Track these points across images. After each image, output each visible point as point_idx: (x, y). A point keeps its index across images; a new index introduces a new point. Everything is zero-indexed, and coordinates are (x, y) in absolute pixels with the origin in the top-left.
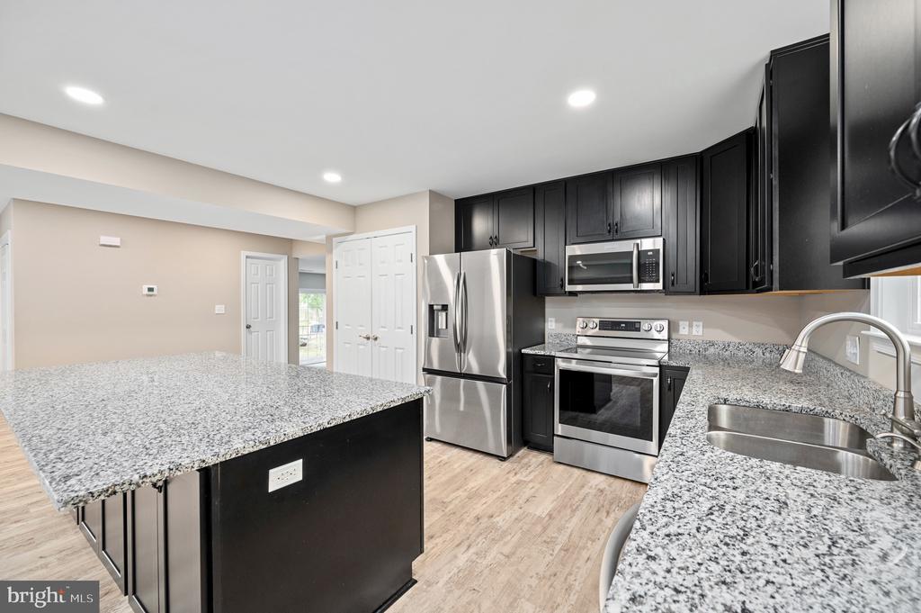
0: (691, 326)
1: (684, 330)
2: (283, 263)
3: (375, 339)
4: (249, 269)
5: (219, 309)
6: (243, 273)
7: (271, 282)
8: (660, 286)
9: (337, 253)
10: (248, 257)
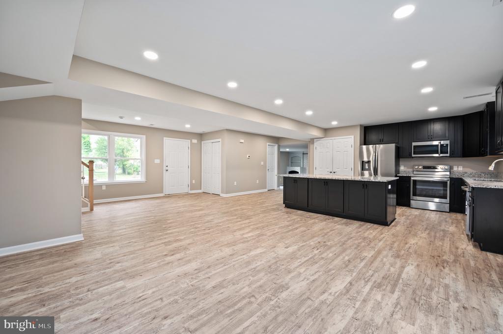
0: (458, 167)
1: (455, 169)
2: (276, 147)
3: (334, 173)
4: (268, 149)
5: (262, 163)
6: (267, 150)
7: (273, 154)
8: (448, 155)
9: (317, 144)
10: (269, 145)
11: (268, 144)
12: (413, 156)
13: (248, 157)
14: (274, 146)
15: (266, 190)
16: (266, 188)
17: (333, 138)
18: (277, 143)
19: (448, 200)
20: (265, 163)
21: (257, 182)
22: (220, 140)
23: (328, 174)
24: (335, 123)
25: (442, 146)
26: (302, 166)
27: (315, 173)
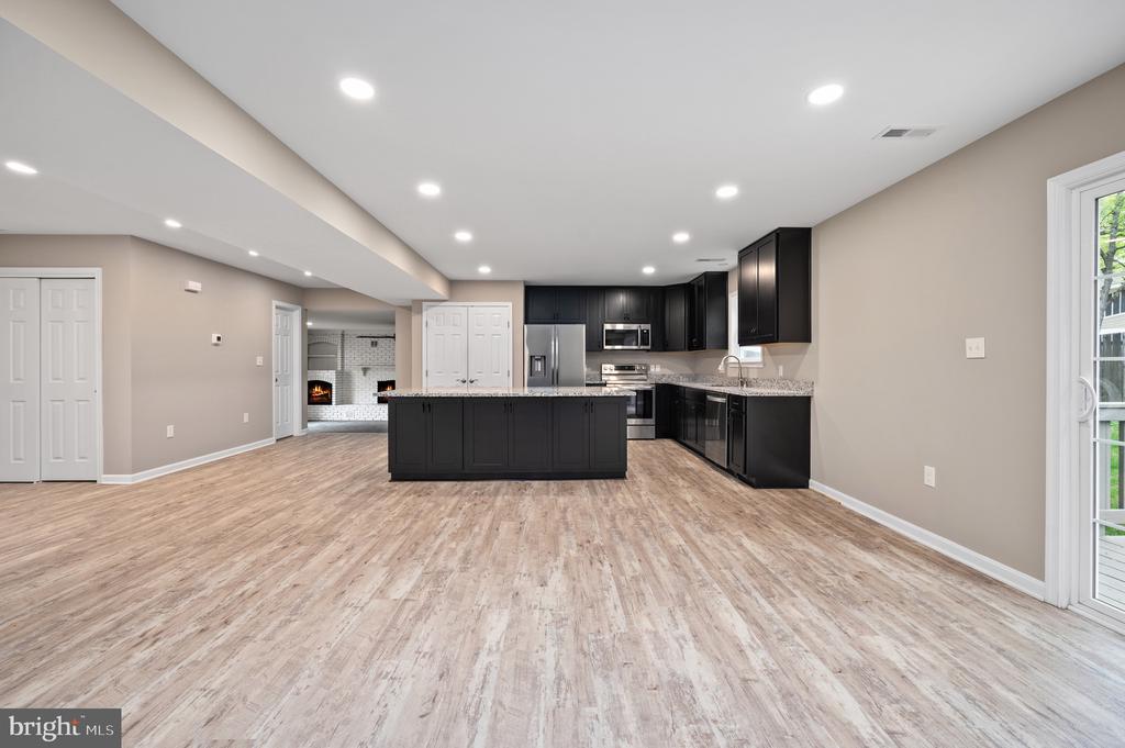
0: (655, 367)
1: (653, 369)
2: (297, 314)
3: (472, 382)
4: (275, 317)
5: (260, 361)
6: (274, 322)
7: (286, 333)
8: (649, 347)
9: (429, 315)
10: (277, 307)
11: (275, 303)
12: (606, 347)
13: (215, 341)
14: (292, 310)
15: (272, 441)
16: (271, 436)
17: (472, 304)
18: (299, 303)
19: (652, 421)
20: (268, 360)
21: (246, 420)
22: (97, 272)
23: (458, 387)
24: (485, 270)
25: (642, 331)
26: (339, 369)
27: (424, 385)
